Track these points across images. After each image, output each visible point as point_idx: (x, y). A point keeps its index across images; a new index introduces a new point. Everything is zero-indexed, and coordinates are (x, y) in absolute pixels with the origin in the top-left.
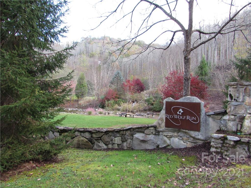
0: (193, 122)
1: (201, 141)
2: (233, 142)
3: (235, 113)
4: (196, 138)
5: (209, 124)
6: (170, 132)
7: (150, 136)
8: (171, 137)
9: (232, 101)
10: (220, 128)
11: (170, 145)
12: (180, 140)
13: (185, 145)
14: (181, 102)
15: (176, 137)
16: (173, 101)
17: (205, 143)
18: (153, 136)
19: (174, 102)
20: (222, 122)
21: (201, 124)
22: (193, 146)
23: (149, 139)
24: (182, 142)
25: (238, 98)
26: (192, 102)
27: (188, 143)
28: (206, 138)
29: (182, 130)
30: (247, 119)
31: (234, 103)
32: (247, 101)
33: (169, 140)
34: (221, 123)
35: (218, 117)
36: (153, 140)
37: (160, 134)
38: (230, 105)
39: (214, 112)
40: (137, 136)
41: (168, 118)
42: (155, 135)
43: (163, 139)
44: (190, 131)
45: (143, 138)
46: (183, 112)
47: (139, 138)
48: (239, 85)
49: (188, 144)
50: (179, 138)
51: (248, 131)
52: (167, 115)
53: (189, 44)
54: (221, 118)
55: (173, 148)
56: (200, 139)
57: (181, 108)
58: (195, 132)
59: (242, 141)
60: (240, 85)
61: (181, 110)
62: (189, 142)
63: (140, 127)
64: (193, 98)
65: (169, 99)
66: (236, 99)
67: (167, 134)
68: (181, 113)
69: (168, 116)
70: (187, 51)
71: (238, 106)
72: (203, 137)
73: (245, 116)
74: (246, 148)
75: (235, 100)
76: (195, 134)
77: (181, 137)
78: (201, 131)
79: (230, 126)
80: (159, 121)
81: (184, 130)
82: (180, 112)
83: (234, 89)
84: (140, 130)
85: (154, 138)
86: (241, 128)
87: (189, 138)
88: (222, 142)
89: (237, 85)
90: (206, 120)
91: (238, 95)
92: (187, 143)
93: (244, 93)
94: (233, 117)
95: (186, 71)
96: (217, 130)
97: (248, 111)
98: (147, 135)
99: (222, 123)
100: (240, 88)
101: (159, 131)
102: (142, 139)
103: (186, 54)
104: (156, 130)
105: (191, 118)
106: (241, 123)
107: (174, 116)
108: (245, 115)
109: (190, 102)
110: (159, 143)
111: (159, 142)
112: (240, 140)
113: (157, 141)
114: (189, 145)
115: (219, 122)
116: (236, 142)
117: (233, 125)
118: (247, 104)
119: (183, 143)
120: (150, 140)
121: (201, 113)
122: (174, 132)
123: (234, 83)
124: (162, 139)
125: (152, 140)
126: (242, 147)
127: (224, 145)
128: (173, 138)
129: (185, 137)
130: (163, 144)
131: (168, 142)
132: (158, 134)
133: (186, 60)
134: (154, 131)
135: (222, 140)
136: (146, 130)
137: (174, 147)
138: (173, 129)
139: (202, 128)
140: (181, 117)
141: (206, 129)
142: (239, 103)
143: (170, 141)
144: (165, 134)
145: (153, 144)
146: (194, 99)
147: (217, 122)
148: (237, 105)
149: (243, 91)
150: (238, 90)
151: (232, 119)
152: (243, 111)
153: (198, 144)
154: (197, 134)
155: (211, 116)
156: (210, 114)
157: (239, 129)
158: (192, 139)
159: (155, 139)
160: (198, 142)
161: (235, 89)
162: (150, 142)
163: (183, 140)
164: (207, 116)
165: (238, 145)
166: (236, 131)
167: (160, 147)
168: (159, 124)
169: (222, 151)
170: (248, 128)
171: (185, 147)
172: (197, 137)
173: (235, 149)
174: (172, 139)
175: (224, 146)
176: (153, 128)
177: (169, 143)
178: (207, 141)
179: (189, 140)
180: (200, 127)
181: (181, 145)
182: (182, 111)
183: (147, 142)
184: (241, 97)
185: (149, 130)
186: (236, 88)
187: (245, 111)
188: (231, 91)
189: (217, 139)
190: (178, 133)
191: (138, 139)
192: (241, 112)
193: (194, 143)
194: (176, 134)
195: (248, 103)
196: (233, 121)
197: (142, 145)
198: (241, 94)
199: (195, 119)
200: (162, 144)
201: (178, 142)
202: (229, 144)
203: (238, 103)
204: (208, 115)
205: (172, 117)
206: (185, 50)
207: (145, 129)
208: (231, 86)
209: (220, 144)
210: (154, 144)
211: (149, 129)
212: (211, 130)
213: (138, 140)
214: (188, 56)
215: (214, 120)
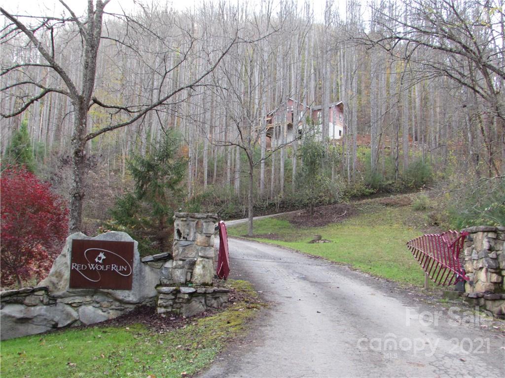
0: (121, 274)
1: (131, 306)
2: (187, 295)
3: (184, 257)
4: (125, 301)
5: (145, 277)
6: (78, 296)
7: (38, 308)
8: (80, 305)
9: (181, 239)
10: (161, 281)
11: (79, 320)
12: (96, 309)
13: (105, 316)
14: (101, 241)
15: (90, 304)
16: (86, 239)
17: (139, 307)
18: (45, 307)
19: (89, 241)
20: (163, 271)
21: (133, 277)
22: (119, 315)
23: (36, 315)
24: (100, 312)
25: (188, 235)
26: (119, 241)
27: (111, 311)
28: (140, 299)
29: (101, 290)
30: (199, 265)
31: (183, 242)
32: (198, 240)
33: (76, 311)
34: (162, 273)
35: (159, 264)
36: (46, 315)
37: (57, 301)
38: (178, 245)
39: (154, 257)
40: (9, 312)
41: (77, 269)
42: (48, 304)
43: (65, 310)
44: (115, 291)
45: (22, 313)
46: (105, 258)
47: (13, 315)
48: (189, 218)
49: (111, 314)
50: (95, 305)
51: (199, 281)
52: (74, 265)
53: (84, 126)
54: (162, 265)
55: (85, 324)
56: (132, 302)
57: (102, 252)
58: (124, 291)
59: (198, 291)
60: (191, 217)
61: (102, 255)
62: (112, 309)
63: (15, 292)
64: (120, 234)
65: (78, 235)
66: (186, 236)
67: (73, 300)
68: (101, 260)
69: (76, 267)
70: (80, 139)
71: (187, 247)
72: (136, 298)
73: (196, 261)
74: (203, 301)
75: (184, 238)
76: (123, 294)
77: (98, 303)
78: (133, 288)
79: (178, 277)
80: (53, 278)
81: (106, 290)
82: (100, 258)
83: (183, 222)
84: (15, 298)
85: (47, 310)
86: (191, 278)
87: (112, 303)
88: (173, 297)
89: (187, 216)
90: (141, 271)
91: (188, 231)
92: (109, 313)
93: (195, 229)
94: (181, 263)
95: (78, 179)
96: (156, 285)
97: (200, 254)
98: (30, 308)
99: (164, 273)
100: (190, 222)
101: (55, 296)
102: (19, 315)
103: (80, 147)
104: (48, 295)
105: (119, 268)
106: (191, 271)
107: (88, 266)
108: (196, 259)
109: (116, 241)
110: (58, 319)
111: (57, 317)
112: (196, 292)
113: (53, 316)
114: (113, 314)
115: (159, 273)
116: (191, 295)
117: (182, 274)
118: (199, 244)
119: (103, 313)
120: (39, 315)
121: (134, 259)
122: (85, 296)
123: (184, 214)
124: (63, 311)
125: (43, 316)
126: (199, 299)
127: (177, 301)
128: (83, 307)
129: (106, 302)
130: (66, 320)
131: (74, 314)
132: (54, 302)
133: (78, 157)
134: (46, 297)
135: (173, 294)
136: (28, 297)
137: (85, 322)
138: (85, 289)
139: (135, 284)
140: (102, 267)
141: (140, 285)
142: (189, 243)
143: (78, 313)
144: (69, 300)
145: (45, 323)
146: (122, 236)
147: (156, 273)
148: (187, 245)
149: (195, 225)
150: (188, 224)
151: (180, 265)
152: (194, 254)
153: (127, 310)
154: (127, 295)
155: (149, 263)
156: (147, 260)
157: (189, 279)
158: (117, 304)
159: (50, 313)
160: (128, 308)
161: (185, 223)
162: (39, 320)
163: (101, 308)
164: (142, 264)
165: (194, 299)
166: (184, 283)
167: (60, 326)
168: (54, 284)
169: (174, 310)
170: (199, 277)
171: (106, 319)
172: (127, 299)
173: (190, 304)
174: (81, 309)
175: (176, 303)
176: (43, 292)
177: (76, 317)
178: (142, 304)
179: (113, 307)
180: (131, 282)
181: (98, 316)
182: (103, 257)
183: (30, 321)
184: (192, 234)
185: (33, 296)
186: (186, 221)
187: (196, 254)
188: (180, 225)
189: (168, 294)
190: (93, 296)
191: (10, 316)
192: (191, 255)
193: (121, 310)
194: (88, 299)
195: (200, 242)
196: (181, 268)
197: (18, 330)
198: (192, 229)
199: (126, 270)
200: (64, 319)
201: (94, 312)
202: (183, 299)
203: (187, 242)
204: (143, 262)
205: (84, 267)
206: (77, 137)
207: (25, 296)
208: (179, 217)
209: (170, 301)
210: (48, 322)
211: (36, 293)
212: (147, 286)
213: (10, 319)
214: (83, 150)
215: (152, 270)
